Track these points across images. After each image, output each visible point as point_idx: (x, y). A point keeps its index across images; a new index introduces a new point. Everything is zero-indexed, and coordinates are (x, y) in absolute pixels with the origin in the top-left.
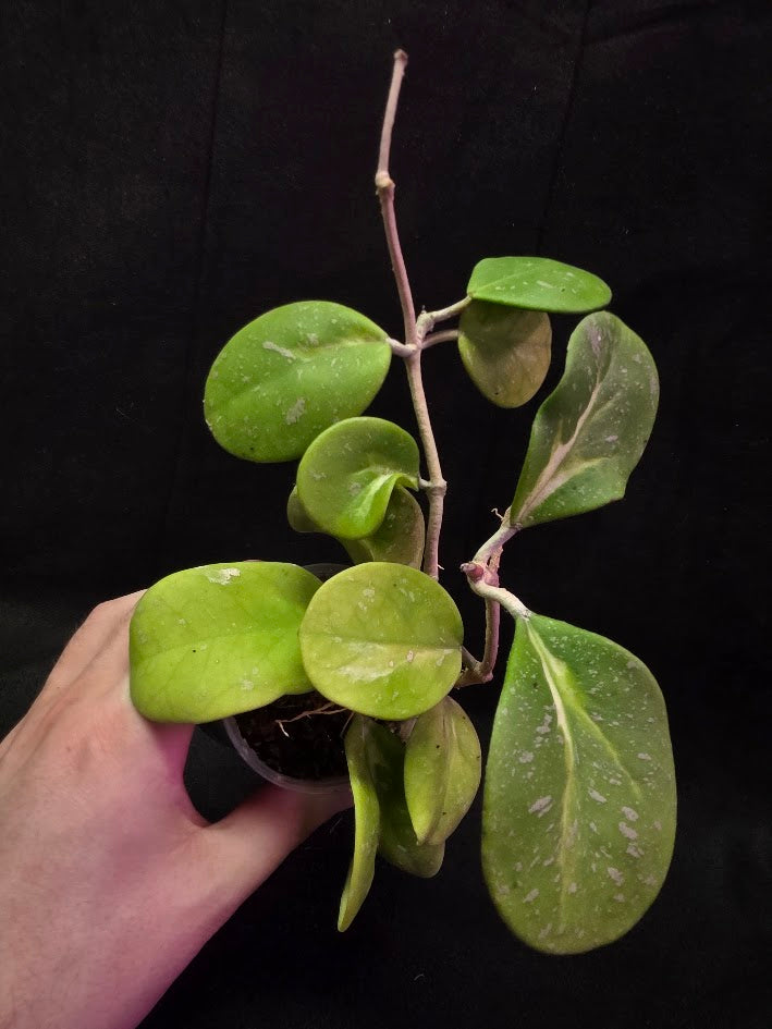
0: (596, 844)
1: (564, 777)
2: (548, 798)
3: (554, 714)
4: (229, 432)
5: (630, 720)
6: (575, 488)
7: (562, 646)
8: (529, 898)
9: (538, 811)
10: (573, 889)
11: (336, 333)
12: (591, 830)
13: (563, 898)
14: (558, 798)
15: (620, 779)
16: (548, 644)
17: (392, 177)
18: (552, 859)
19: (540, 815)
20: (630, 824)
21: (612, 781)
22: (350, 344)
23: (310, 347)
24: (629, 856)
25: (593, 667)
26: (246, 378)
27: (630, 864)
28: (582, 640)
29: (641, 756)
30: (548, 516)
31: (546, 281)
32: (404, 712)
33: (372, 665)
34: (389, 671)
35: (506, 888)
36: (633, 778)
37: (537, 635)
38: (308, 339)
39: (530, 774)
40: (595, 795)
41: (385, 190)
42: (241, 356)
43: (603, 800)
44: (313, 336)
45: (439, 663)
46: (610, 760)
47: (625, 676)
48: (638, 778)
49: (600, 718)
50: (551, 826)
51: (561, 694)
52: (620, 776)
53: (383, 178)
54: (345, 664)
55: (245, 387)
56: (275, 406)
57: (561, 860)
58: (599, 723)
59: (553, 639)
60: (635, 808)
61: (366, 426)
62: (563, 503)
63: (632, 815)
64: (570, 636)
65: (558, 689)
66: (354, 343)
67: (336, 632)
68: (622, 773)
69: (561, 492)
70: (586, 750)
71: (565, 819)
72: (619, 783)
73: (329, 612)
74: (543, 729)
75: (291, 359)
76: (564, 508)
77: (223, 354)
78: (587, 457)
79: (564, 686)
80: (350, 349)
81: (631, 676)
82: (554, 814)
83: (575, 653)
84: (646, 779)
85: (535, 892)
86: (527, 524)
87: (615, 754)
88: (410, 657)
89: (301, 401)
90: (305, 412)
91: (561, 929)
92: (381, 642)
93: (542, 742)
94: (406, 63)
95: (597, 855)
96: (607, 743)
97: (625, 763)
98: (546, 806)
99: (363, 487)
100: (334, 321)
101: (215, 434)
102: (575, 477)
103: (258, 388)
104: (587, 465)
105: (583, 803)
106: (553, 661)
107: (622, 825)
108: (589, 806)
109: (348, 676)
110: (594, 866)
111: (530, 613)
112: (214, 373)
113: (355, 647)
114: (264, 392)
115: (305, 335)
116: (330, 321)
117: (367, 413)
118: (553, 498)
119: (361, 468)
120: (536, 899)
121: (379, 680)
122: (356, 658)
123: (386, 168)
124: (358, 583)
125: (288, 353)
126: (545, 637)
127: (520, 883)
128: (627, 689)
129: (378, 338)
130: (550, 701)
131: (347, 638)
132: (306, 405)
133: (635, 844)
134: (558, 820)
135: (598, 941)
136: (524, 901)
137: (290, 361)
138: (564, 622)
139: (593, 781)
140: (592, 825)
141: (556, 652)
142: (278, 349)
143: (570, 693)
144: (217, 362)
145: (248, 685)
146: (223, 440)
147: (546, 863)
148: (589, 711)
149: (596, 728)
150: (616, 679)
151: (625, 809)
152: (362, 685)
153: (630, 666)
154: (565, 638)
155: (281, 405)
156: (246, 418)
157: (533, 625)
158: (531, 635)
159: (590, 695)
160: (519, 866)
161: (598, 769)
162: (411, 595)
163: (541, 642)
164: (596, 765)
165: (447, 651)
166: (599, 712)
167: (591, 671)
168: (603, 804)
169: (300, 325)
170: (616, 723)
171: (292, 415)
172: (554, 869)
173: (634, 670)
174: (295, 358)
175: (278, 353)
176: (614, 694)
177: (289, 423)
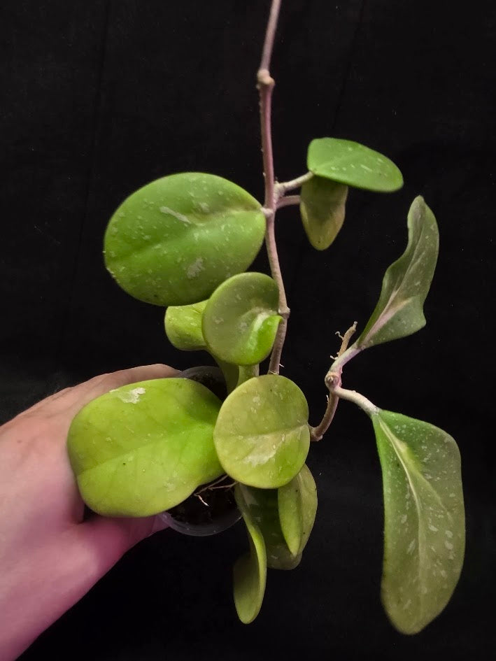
0: (435, 559)
1: (417, 521)
2: (414, 541)
3: (408, 483)
4: (133, 280)
5: (445, 474)
6: (399, 320)
7: (403, 431)
8: (406, 606)
9: (410, 552)
10: (426, 591)
11: (221, 204)
12: (431, 549)
13: (421, 599)
14: (417, 539)
15: (442, 514)
16: (393, 431)
17: (272, 75)
18: (416, 578)
20: (450, 541)
21: (439, 516)
22: (234, 212)
23: (203, 214)
24: (450, 560)
25: (425, 444)
26: (147, 237)
27: (449, 565)
28: (416, 427)
29: (451, 496)
30: (383, 339)
31: (366, 165)
32: (286, 479)
33: (263, 451)
34: (274, 453)
35: (395, 605)
36: (448, 510)
37: (385, 424)
38: (200, 207)
39: (406, 529)
40: (433, 528)
41: (265, 86)
42: (140, 217)
43: (436, 530)
44: (204, 205)
45: (299, 438)
46: (437, 504)
47: (443, 448)
48: (450, 510)
49: (430, 477)
50: (415, 558)
51: (406, 465)
52: (442, 512)
53: (265, 76)
54: (247, 455)
55: (148, 244)
56: (176, 263)
57: (420, 577)
58: (429, 480)
59: (397, 427)
60: (450, 529)
61: (251, 282)
62: (393, 331)
63: (449, 534)
64: (407, 424)
65: (404, 462)
66: (237, 212)
67: (239, 432)
68: (443, 510)
69: (391, 323)
70: (426, 501)
71: (420, 549)
72: (443, 517)
73: (233, 419)
75: (187, 223)
76: (393, 334)
77: (119, 213)
78: (406, 297)
79: (407, 459)
80: (233, 216)
81: (446, 447)
82: (416, 549)
83: (412, 436)
84: (453, 509)
85: (409, 602)
86: (368, 346)
87: (438, 498)
88: (283, 439)
89: (199, 260)
90: (204, 269)
91: (421, 617)
92: (266, 433)
93: (409, 505)
95: (435, 565)
96: (435, 492)
97: (444, 504)
98: (413, 546)
99: (248, 325)
100: (220, 193)
101: (118, 281)
102: (399, 312)
103: (158, 246)
104: (405, 303)
105: (427, 535)
106: (399, 443)
107: (446, 543)
108: (430, 535)
109: (251, 463)
110: (434, 573)
111: (379, 410)
113: (251, 440)
114: (164, 250)
115: (197, 204)
116: (218, 194)
117: (251, 269)
118: (385, 328)
119: (246, 311)
120: (410, 606)
121: (270, 460)
122: (253, 448)
123: (267, 67)
124: (250, 394)
125: (185, 218)
126: (390, 425)
127: (401, 599)
128: (444, 456)
129: (254, 208)
131: (245, 435)
132: (204, 263)
133: (452, 552)
134: (418, 551)
136: (404, 610)
137: (186, 225)
138: (401, 414)
139: (430, 520)
140: (433, 548)
141: (399, 436)
142: (174, 214)
143: (411, 463)
144: (114, 220)
146: (127, 287)
147: (414, 581)
148: (423, 473)
149: (428, 484)
150: (438, 451)
151: (447, 532)
152: (261, 468)
153: (446, 441)
154: (405, 426)
155: (182, 261)
156: (150, 271)
157: (382, 418)
158: (381, 426)
159: (424, 463)
160: (401, 589)
161: (432, 511)
162: (281, 395)
163: (388, 429)
164: (430, 508)
165: (301, 428)
166: (428, 473)
167: (423, 447)
168: (437, 533)
169: (192, 194)
170: (438, 478)
171: (193, 270)
172: (418, 583)
173: (448, 443)
174: (190, 223)
175: (175, 218)
176: (437, 460)
177: (190, 277)
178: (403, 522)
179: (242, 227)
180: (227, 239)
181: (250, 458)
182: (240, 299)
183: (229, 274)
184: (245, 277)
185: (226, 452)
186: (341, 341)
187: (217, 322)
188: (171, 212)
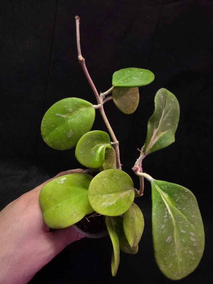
0: (185, 245)
1: (173, 228)
2: (170, 236)
3: (167, 210)
5: (188, 207)
6: (161, 141)
7: (166, 189)
8: (170, 266)
9: (168, 241)
10: (181, 260)
11: (77, 107)
12: (182, 241)
13: (179, 264)
14: (173, 236)
15: (188, 225)
16: (161, 188)
17: (83, 57)
18: (174, 254)
19: (169, 242)
20: (193, 237)
21: (186, 226)
22: (82, 110)
23: (70, 113)
24: (194, 246)
25: (175, 194)
26: (53, 126)
27: (194, 248)
28: (171, 186)
29: (192, 216)
30: (154, 150)
33: (110, 201)
34: (115, 201)
35: (163, 265)
39: (165, 231)
41: (82, 61)
42: (50, 119)
43: (185, 232)
44: (70, 110)
45: (128, 195)
46: (185, 220)
47: (185, 195)
48: (193, 223)
49: (180, 208)
50: (172, 244)
52: (188, 224)
53: (81, 57)
54: (103, 202)
55: (53, 128)
56: (64, 133)
57: (177, 253)
58: (180, 210)
59: (163, 187)
60: (193, 232)
61: (93, 134)
62: (158, 146)
63: (192, 234)
64: (167, 185)
65: (167, 202)
66: (83, 109)
67: (98, 193)
68: (188, 223)
69: (157, 142)
70: (177, 218)
71: (176, 240)
72: (188, 226)
74: (166, 216)
77: (44, 119)
78: (163, 131)
79: (168, 200)
80: (82, 111)
81: (186, 194)
82: (173, 240)
83: (170, 190)
84: (195, 223)
85: (171, 264)
86: (149, 153)
87: (185, 217)
88: (120, 196)
89: (71, 130)
90: (73, 133)
91: (180, 272)
92: (111, 193)
93: (166, 221)
94: (79, 19)
95: (186, 249)
96: (183, 215)
97: (188, 220)
98: (170, 239)
99: (96, 152)
100: (76, 104)
101: (47, 144)
102: (161, 138)
103: (57, 128)
104: (163, 133)
105: (180, 234)
106: (163, 193)
107: (191, 238)
109: (104, 206)
110: (185, 252)
111: (154, 180)
112: (42, 125)
113: (104, 196)
114: (59, 129)
115: (68, 110)
116: (75, 104)
117: (92, 130)
119: (94, 146)
120: (172, 266)
121: (113, 204)
122: (105, 200)
123: (81, 54)
124: (102, 177)
125: (64, 116)
126: (160, 186)
127: (166, 263)
128: (186, 198)
129: (90, 106)
130: (165, 207)
131: (102, 194)
132: (73, 131)
133: (195, 242)
134: (174, 242)
135: (189, 272)
136: (169, 268)
137: (65, 118)
138: (165, 181)
139: (181, 228)
140: (183, 240)
141: (164, 191)
142: (61, 115)
143: (170, 202)
144: (43, 122)
145: (75, 215)
146: (50, 145)
147: (173, 255)
148: (176, 207)
149: (179, 211)
150: (183, 196)
151: (191, 233)
152: (109, 208)
153: (186, 192)
154: (166, 186)
155: (65, 132)
157: (156, 183)
158: (156, 187)
159: (176, 202)
160: (166, 258)
161: (182, 223)
162: (118, 177)
163: (159, 188)
164: (181, 222)
165: (130, 191)
166: (179, 207)
167: (175, 195)
168: (185, 233)
169: (65, 107)
170: (184, 209)
171: (70, 135)
172: (175, 256)
173: (187, 192)
174: (66, 117)
175: (61, 117)
176: (182, 200)
177: (69, 138)
178: (162, 228)
179: (86, 115)
180: (80, 121)
181: (104, 203)
182: (89, 142)
183: (83, 133)
184: (90, 133)
185: (93, 201)
186: (140, 152)
187: (82, 152)
188: (59, 115)
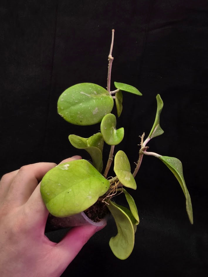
4: (71, 117)
17: (112, 57)
23: (95, 94)
25: (176, 164)
26: (76, 101)
30: (156, 135)
41: (111, 59)
42: (73, 95)
44: (95, 92)
53: (110, 56)
56: (88, 109)
86: (152, 138)
90: (98, 111)
100: (99, 89)
101: (65, 118)
103: (81, 104)
115: (93, 91)
122: (125, 175)
124: (120, 156)
125: (89, 95)
131: (122, 170)
132: (98, 109)
137: (90, 98)
142: (86, 94)
145: (90, 197)
155: (90, 109)
156: (79, 113)
171: (95, 112)
175: (86, 95)
177: (94, 114)
180: (104, 102)
181: (126, 178)
182: (110, 122)
188: (84, 93)
